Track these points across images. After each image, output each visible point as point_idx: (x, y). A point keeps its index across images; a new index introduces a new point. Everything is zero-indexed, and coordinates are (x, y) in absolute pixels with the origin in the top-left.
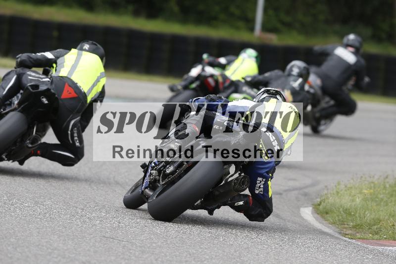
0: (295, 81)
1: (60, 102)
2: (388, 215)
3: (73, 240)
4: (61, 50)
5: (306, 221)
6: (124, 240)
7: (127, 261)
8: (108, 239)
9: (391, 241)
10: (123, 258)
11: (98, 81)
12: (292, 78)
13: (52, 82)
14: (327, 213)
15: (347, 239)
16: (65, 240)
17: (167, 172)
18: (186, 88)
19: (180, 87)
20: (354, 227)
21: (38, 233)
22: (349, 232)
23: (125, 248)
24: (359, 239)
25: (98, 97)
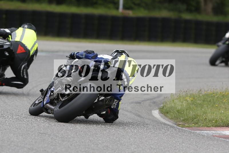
1: (16, 55)
2: (203, 112)
3: (22, 136)
4: (14, 28)
5: (156, 118)
6: (52, 134)
7: (54, 147)
8: (43, 134)
9: (205, 128)
10: (51, 145)
13: (11, 45)
14: (167, 113)
15: (180, 128)
16: (18, 136)
20: (183, 120)
21: (2, 133)
22: (181, 123)
23: (53, 139)
24: (187, 127)
25: (35, 53)
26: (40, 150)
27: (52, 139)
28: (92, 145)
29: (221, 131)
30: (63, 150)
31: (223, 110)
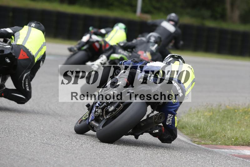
0: (153, 46)
1: (18, 61)
2: (222, 129)
3: (23, 145)
4: (17, 27)
8: (45, 144)
9: (223, 146)
10: (54, 157)
11: (41, 48)
12: (151, 44)
13: (12, 48)
14: (183, 128)
15: (196, 145)
16: (18, 145)
17: (110, 110)
18: (79, 49)
19: (75, 49)
20: (200, 137)
22: (197, 140)
24: (203, 144)
25: (41, 58)
26: (42, 162)
27: (55, 149)
28: (99, 159)
29: (240, 150)
30: (66, 162)
31: (244, 128)
